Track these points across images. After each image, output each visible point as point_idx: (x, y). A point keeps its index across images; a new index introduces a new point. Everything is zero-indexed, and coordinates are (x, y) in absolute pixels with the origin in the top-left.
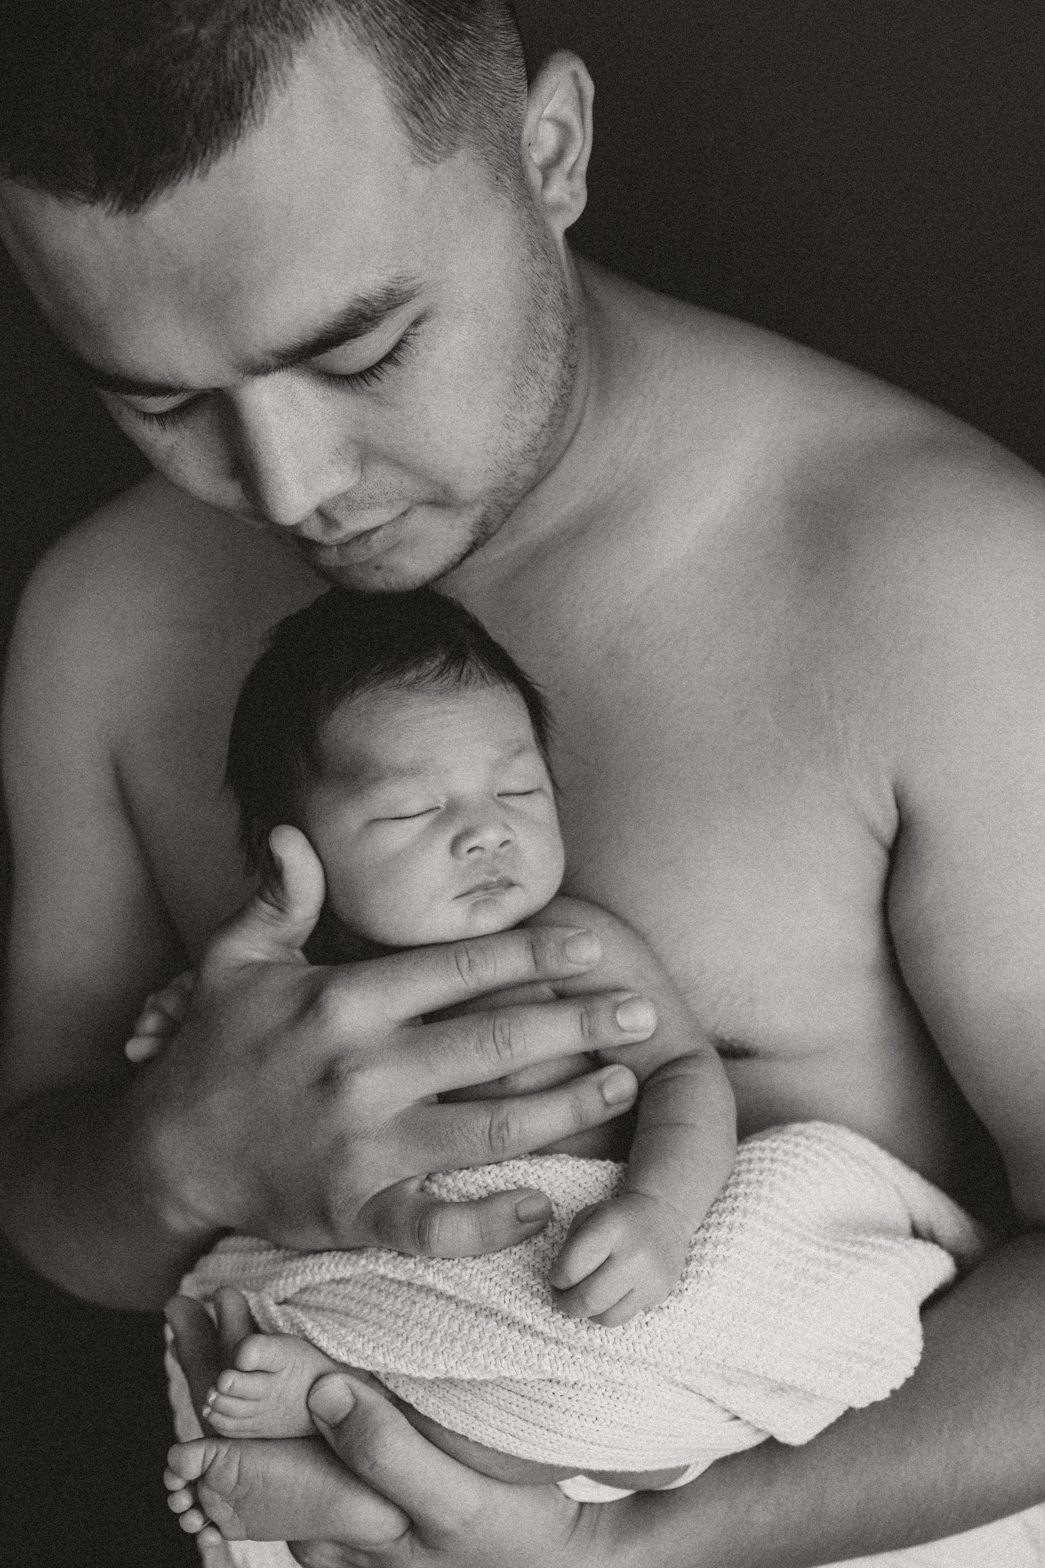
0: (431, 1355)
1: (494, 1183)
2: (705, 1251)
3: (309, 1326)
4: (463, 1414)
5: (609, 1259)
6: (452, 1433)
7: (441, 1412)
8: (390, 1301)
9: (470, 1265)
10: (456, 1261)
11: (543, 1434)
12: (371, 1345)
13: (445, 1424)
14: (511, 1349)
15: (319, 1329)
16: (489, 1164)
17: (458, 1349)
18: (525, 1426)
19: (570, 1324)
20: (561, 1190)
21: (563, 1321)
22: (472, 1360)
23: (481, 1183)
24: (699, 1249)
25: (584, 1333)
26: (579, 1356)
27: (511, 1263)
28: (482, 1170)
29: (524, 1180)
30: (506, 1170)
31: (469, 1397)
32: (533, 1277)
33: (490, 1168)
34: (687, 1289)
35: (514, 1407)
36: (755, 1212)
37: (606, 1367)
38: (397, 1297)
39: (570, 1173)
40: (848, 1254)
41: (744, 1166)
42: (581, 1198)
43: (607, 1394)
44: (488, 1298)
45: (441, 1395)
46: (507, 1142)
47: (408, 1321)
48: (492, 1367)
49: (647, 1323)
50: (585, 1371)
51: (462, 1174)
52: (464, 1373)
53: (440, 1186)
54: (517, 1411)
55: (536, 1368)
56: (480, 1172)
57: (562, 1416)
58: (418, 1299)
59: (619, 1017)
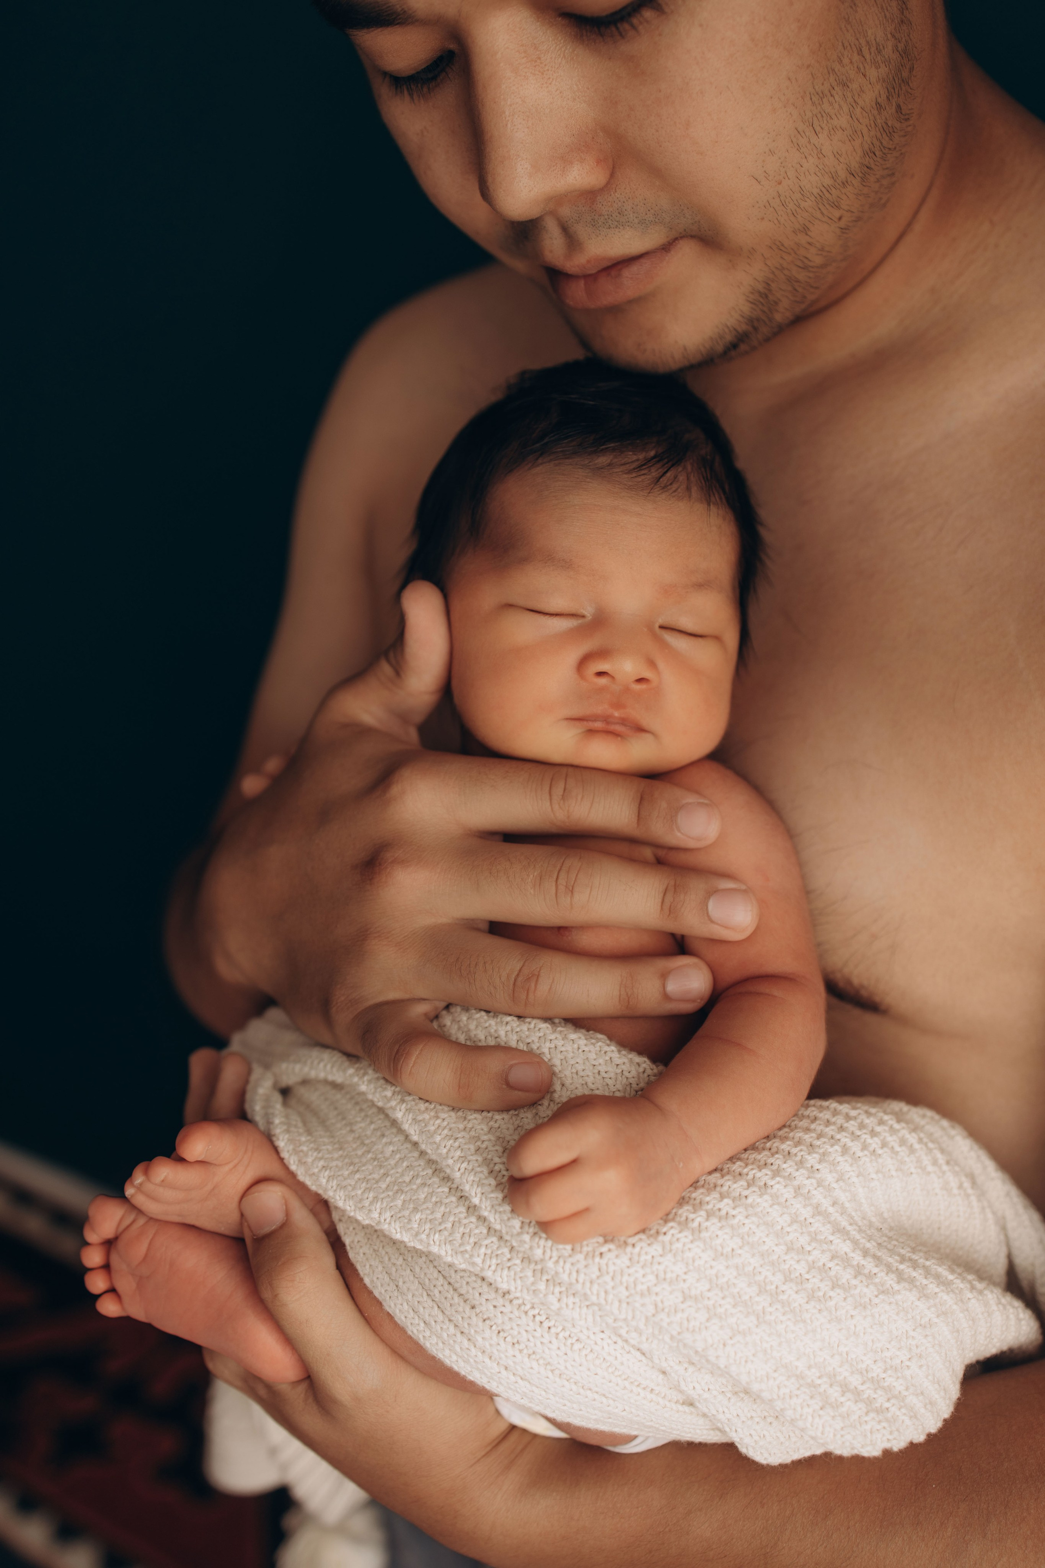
0: (371, 1199)
1: (506, 1035)
2: (708, 1199)
3: (277, 1121)
4: (386, 1276)
5: (574, 1162)
6: (370, 1293)
7: (368, 1267)
8: (363, 1125)
9: (443, 1115)
10: (432, 1106)
12: (321, 1163)
13: (367, 1281)
14: (449, 1225)
15: (285, 1127)
16: (510, 1015)
17: (399, 1203)
18: (441, 1317)
19: (516, 1223)
20: (574, 1071)
21: (509, 1215)
22: (406, 1221)
23: (492, 1031)
24: (702, 1193)
25: (526, 1237)
26: (518, 1262)
27: (486, 1129)
28: (501, 1018)
29: (538, 1045)
30: (525, 1027)
31: (400, 1261)
32: (501, 1154)
33: (509, 1019)
34: (665, 1234)
35: (436, 1292)
36: (790, 1177)
37: (542, 1286)
38: (372, 1123)
39: (592, 1056)
40: (889, 1269)
41: (804, 1123)
42: (593, 1087)
43: (538, 1318)
44: (444, 1158)
45: (376, 1248)
46: (531, 996)
47: (369, 1152)
48: (424, 1236)
49: (601, 1254)
50: (519, 1282)
51: (478, 1015)
52: (396, 1232)
53: (453, 1021)
54: (438, 1297)
55: (467, 1256)
56: (499, 1020)
57: (480, 1324)
58: (387, 1133)
59: (711, 904)
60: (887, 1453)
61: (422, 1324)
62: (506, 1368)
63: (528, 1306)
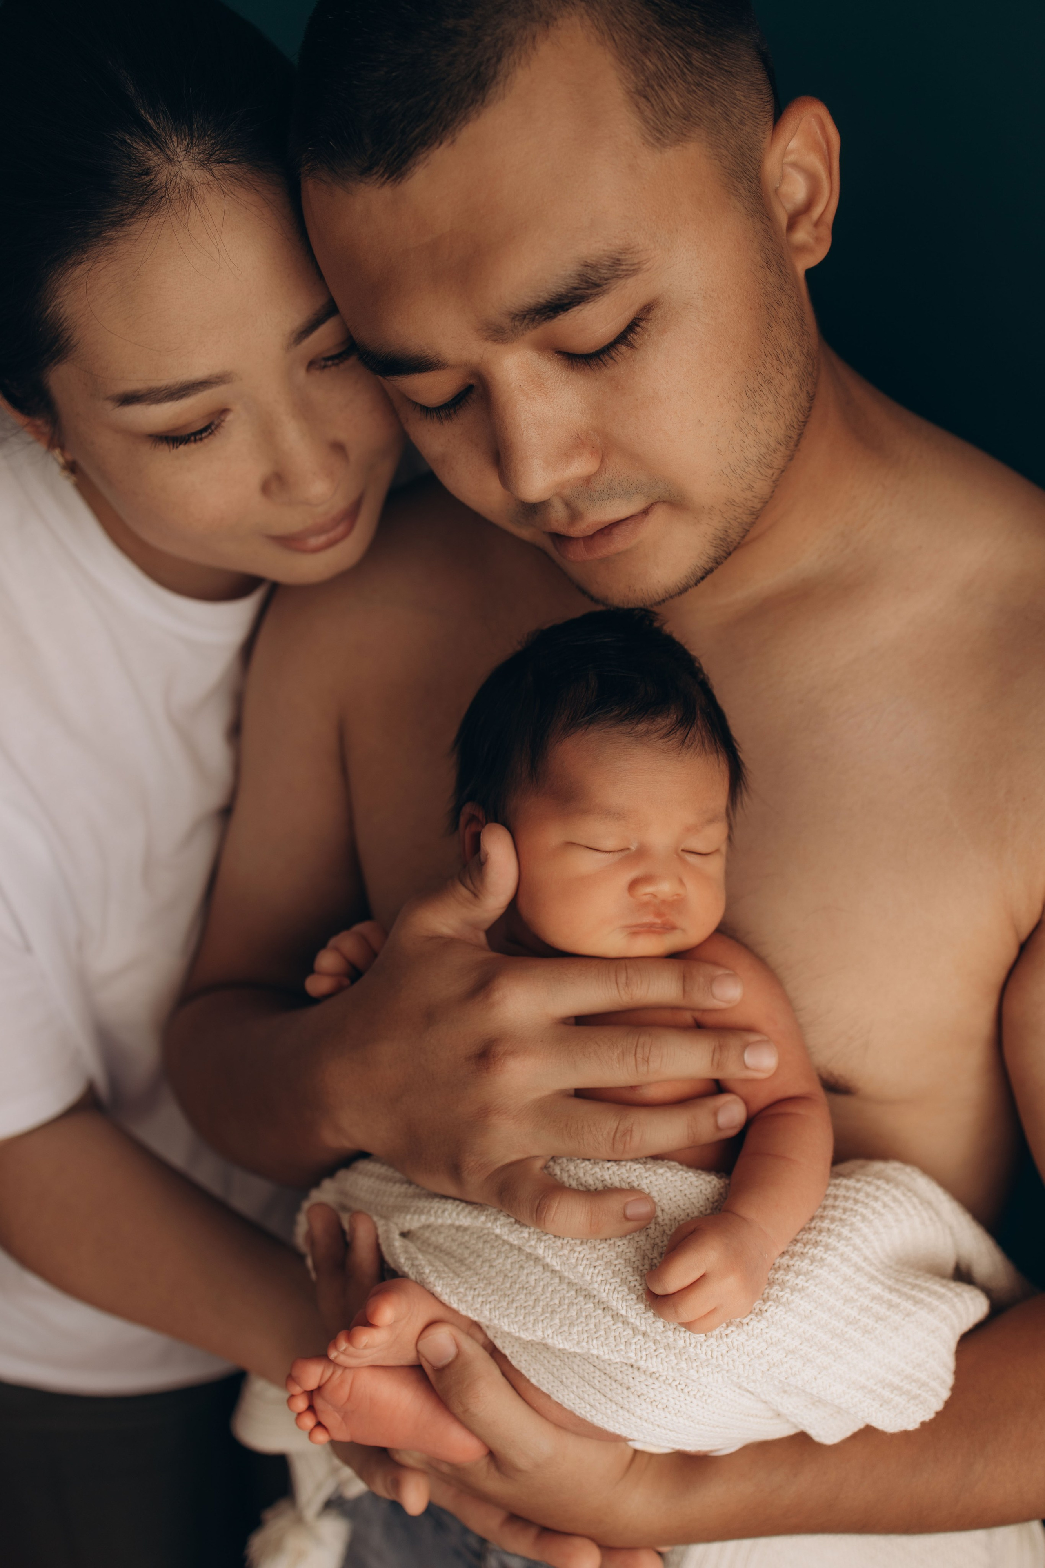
0: (532, 1322)
1: (610, 1179)
2: (787, 1278)
4: (550, 1376)
5: (704, 1276)
6: (537, 1389)
7: (532, 1370)
8: (501, 1260)
9: (579, 1249)
10: (565, 1241)
11: (617, 1411)
12: (480, 1299)
13: (533, 1381)
14: (602, 1332)
16: (609, 1161)
17: (557, 1321)
18: (603, 1400)
19: (660, 1324)
20: (668, 1198)
21: (653, 1319)
22: (567, 1334)
23: (599, 1176)
24: (782, 1274)
25: (670, 1333)
26: (662, 1350)
27: (614, 1255)
28: (602, 1165)
29: (637, 1183)
30: (623, 1170)
31: (558, 1363)
32: (632, 1273)
33: (609, 1164)
34: (766, 1310)
35: (596, 1382)
36: (835, 1249)
37: (683, 1365)
38: (507, 1257)
39: (678, 1183)
40: (909, 1297)
41: (830, 1202)
42: (684, 1207)
43: (680, 1387)
44: (590, 1284)
45: (533, 1354)
46: (627, 1146)
47: (515, 1283)
48: (584, 1344)
49: (727, 1335)
50: (665, 1365)
51: (583, 1165)
52: (558, 1342)
53: (562, 1170)
54: (598, 1385)
55: (623, 1353)
56: (600, 1165)
57: (637, 1399)
58: (526, 1265)
59: (746, 1056)
60: (923, 1424)
61: (588, 1407)
62: (658, 1426)
63: (671, 1380)
